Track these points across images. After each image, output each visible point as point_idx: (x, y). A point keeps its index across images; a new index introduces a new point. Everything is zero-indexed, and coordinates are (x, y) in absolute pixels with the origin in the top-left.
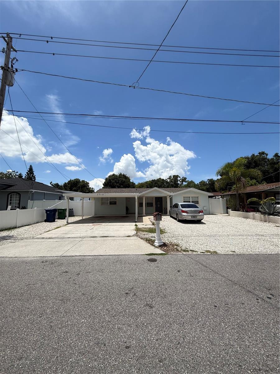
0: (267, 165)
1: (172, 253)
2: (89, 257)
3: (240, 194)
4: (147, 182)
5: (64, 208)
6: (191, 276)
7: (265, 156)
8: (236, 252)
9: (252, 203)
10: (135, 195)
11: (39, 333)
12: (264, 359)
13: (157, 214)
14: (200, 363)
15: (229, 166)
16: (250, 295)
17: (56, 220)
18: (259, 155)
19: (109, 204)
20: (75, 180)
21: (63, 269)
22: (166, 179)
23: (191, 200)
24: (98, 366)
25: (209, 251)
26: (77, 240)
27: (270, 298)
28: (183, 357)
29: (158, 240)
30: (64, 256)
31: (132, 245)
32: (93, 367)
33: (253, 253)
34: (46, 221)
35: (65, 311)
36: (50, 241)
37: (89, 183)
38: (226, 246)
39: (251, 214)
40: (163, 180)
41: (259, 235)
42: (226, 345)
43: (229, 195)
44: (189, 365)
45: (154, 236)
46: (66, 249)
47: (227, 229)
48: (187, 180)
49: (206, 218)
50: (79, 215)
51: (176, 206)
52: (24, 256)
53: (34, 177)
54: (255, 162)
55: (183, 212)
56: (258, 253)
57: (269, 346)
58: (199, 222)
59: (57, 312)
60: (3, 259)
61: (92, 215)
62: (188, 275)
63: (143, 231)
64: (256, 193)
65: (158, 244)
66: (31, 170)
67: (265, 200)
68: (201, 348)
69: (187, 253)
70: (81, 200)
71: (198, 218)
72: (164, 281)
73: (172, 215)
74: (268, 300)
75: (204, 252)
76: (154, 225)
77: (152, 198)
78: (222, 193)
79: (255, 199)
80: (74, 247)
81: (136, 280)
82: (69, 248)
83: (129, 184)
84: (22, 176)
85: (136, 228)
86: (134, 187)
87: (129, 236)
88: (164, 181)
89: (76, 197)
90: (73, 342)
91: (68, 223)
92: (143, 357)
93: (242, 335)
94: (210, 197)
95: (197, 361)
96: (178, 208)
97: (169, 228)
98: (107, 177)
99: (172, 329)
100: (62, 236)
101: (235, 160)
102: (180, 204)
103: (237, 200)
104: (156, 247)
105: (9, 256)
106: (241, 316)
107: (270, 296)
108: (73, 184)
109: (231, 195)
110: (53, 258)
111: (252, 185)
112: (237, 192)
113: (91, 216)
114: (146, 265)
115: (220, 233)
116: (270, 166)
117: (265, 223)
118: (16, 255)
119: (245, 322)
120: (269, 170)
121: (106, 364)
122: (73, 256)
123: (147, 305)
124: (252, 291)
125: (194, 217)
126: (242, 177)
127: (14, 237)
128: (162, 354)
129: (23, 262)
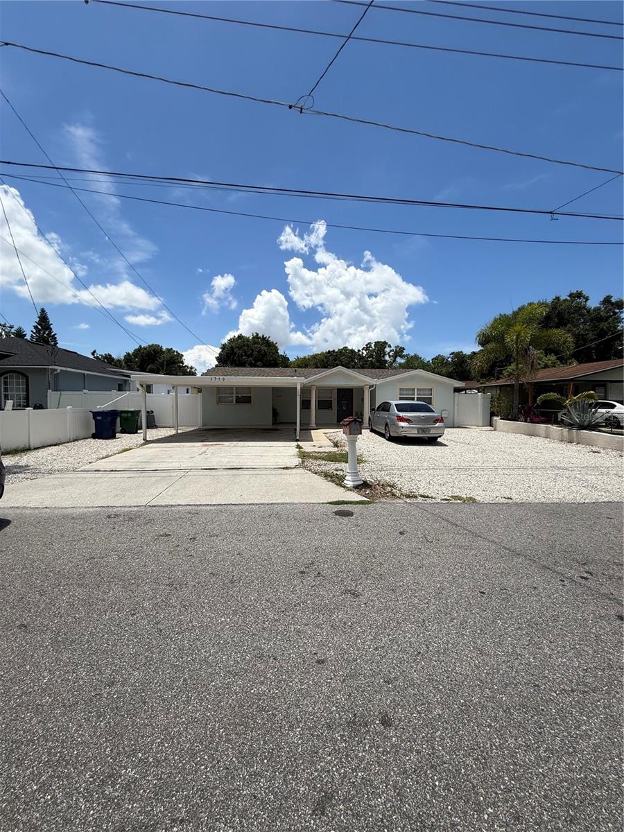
0: (585, 323)
1: (383, 500)
2: (208, 508)
3: (522, 385)
4: (317, 355)
5: (132, 410)
6: (427, 541)
7: (581, 302)
8: (514, 499)
9: (546, 403)
10: (296, 381)
11: (137, 642)
12: (579, 675)
13: (352, 421)
14: (462, 683)
15: (505, 322)
16: (548, 574)
17: (118, 435)
18: (569, 298)
19: (234, 401)
20: (150, 346)
21: (158, 529)
22: (359, 351)
23: (416, 396)
24: (270, 691)
25: (460, 498)
26: (174, 474)
27: (586, 579)
28: (430, 675)
29: (352, 476)
30: (154, 506)
31: (296, 485)
32: (259, 693)
33: (548, 502)
34: (94, 436)
35: (181, 603)
36: (114, 476)
37: (182, 356)
38: (493, 488)
39: (542, 427)
40: (352, 351)
41: (559, 468)
42: (508, 655)
43: (496, 386)
44: (442, 686)
45: (340, 468)
46: (155, 491)
47: (492, 456)
48: (405, 353)
49: (448, 435)
50: (168, 425)
51: (385, 407)
52: (64, 505)
53: (54, 339)
54: (560, 315)
55: (401, 419)
56: (558, 501)
57: (588, 655)
58: (432, 441)
59: (166, 605)
60: (18, 511)
61: (197, 424)
62: (421, 539)
63: (316, 458)
64: (554, 384)
65: (352, 483)
66: (44, 320)
67: (575, 398)
68: (461, 661)
69: (413, 500)
70: (169, 392)
71: (433, 433)
72: (374, 550)
73: (374, 428)
74: (583, 582)
75: (448, 498)
76: (337, 447)
77: (330, 389)
78: (482, 384)
79: (553, 395)
80: (172, 488)
81: (316, 548)
82: (160, 490)
83: (275, 360)
84: (25, 335)
85: (299, 451)
86: (287, 366)
87: (287, 468)
88: (355, 355)
89: (157, 383)
90: (210, 655)
91: (147, 441)
92: (354, 676)
93: (536, 639)
94: (457, 390)
95: (456, 680)
96: (388, 411)
97: (371, 453)
98: (225, 341)
99: (403, 631)
100: (140, 467)
101: (516, 309)
102: (394, 403)
103: (514, 396)
104: (349, 489)
105: (31, 505)
106: (533, 608)
107: (586, 575)
108: (148, 355)
109: (501, 386)
110: (131, 509)
111: (546, 366)
112: (517, 379)
113: (195, 428)
114: (332, 521)
115: (479, 464)
116: (590, 325)
117: (569, 446)
118: (47, 503)
119: (540, 617)
120: (587, 334)
121: (285, 689)
122: (172, 506)
123: (347, 591)
124: (550, 567)
125: (423, 430)
126: (531, 347)
127: (31, 467)
128: (389, 671)
129: (65, 517)
